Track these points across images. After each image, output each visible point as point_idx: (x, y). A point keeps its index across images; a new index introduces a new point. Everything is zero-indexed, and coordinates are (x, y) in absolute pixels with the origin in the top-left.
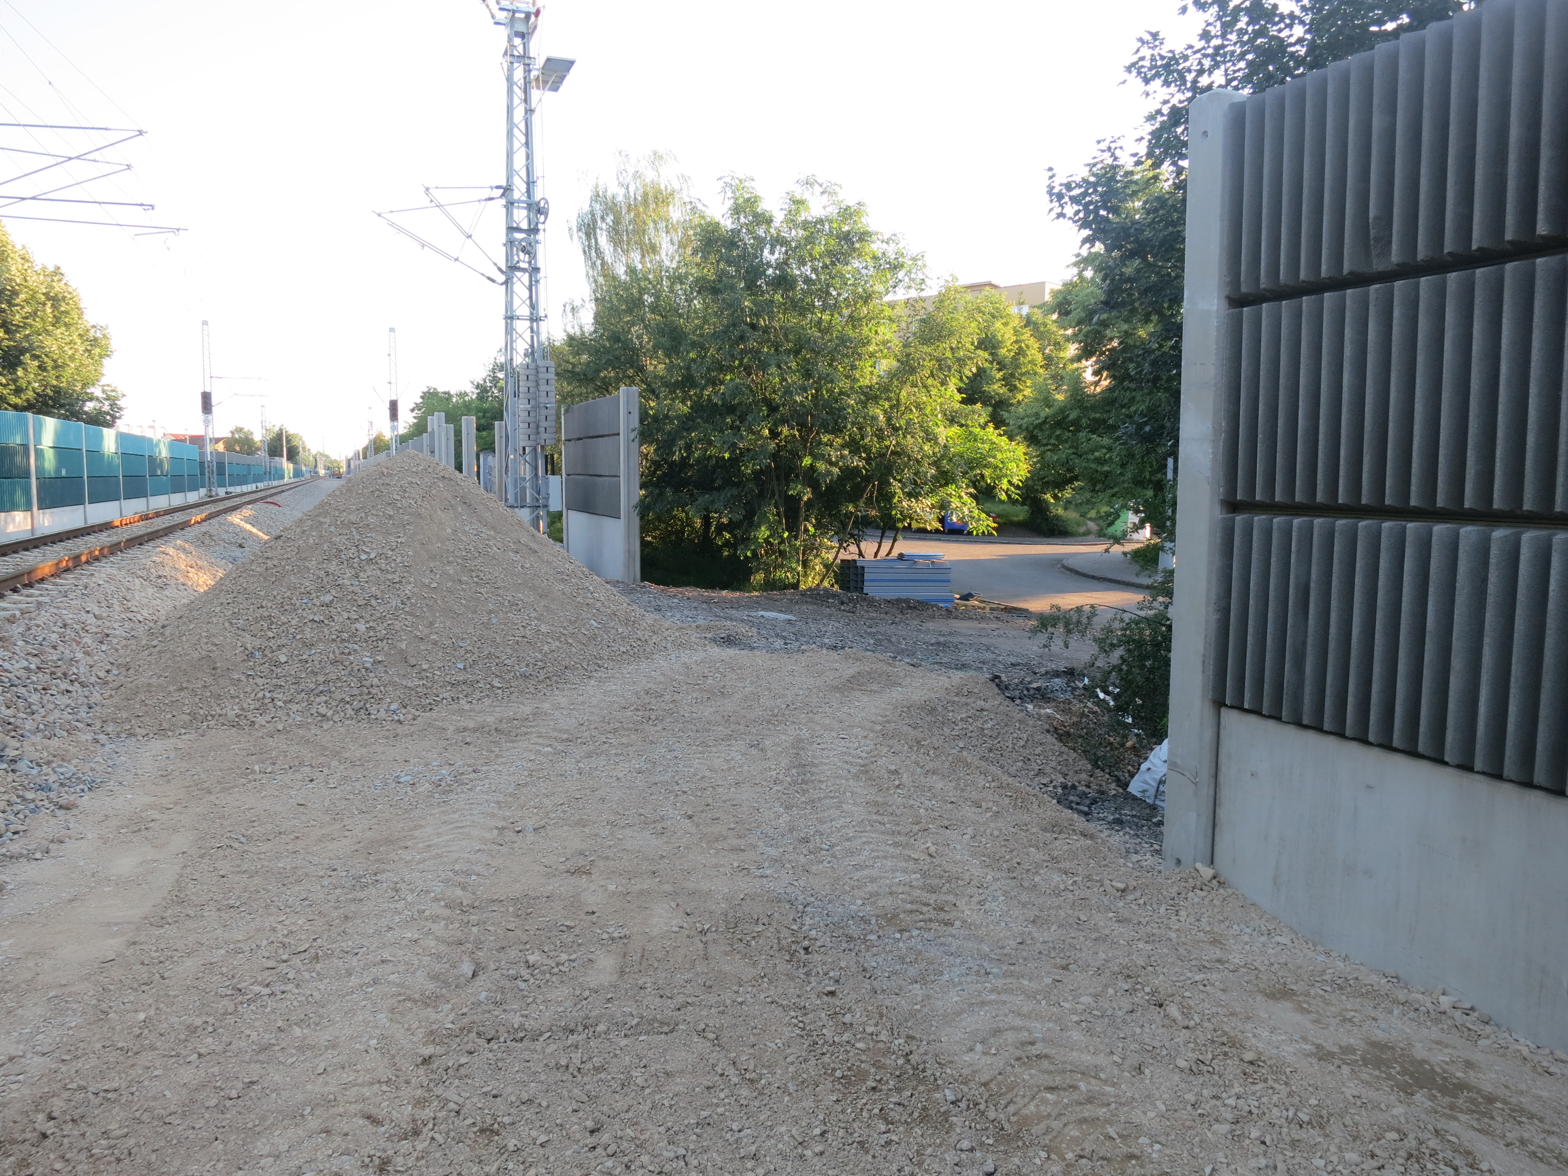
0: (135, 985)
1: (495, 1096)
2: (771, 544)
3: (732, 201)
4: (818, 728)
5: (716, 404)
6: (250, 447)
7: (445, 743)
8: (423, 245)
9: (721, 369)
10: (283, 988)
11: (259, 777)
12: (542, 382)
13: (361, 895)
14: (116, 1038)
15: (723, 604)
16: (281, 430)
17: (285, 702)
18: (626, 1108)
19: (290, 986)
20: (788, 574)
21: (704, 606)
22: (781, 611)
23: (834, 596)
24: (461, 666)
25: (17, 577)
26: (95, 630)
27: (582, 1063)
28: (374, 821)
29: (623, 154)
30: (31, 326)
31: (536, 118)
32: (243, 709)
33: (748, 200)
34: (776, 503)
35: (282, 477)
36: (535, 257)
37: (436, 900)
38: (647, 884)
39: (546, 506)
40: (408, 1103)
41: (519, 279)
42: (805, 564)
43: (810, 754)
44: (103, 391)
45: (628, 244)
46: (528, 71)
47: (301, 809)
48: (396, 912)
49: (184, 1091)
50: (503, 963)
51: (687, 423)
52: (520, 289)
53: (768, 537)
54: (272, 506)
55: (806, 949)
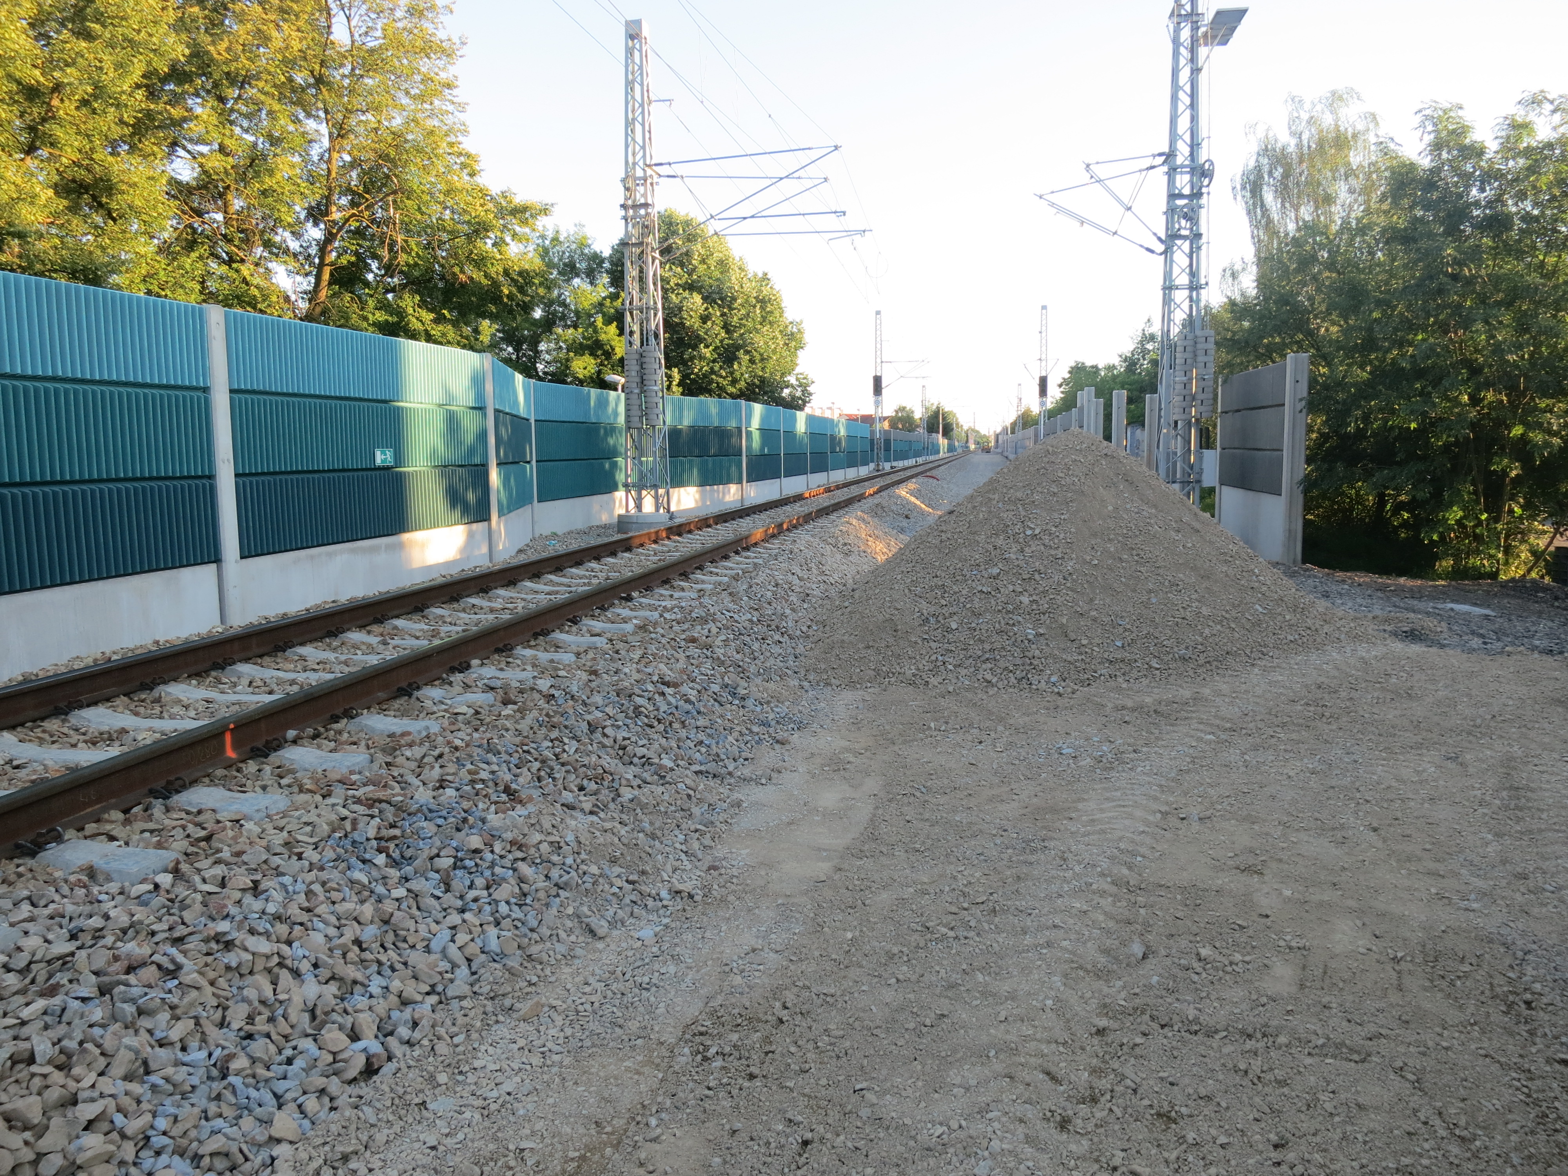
0: (843, 907)
1: (1172, 1084)
2: (1465, 527)
3: (1432, 136)
4: (1533, 746)
5: (1403, 369)
6: (911, 425)
7: (1104, 719)
8: (1082, 223)
9: (1412, 328)
10: (965, 934)
11: (935, 733)
12: (1201, 353)
13: (1032, 858)
14: (830, 950)
15: (1400, 591)
16: (938, 408)
17: (955, 666)
18: (1312, 1131)
19: (971, 934)
20: (1485, 562)
21: (1379, 594)
22: (1475, 605)
23: (1546, 589)
24: (1119, 644)
25: (738, 541)
26: (798, 590)
27: (1263, 1072)
28: (1039, 788)
29: (1297, 99)
30: (745, 326)
31: (1203, 77)
32: (918, 669)
33: (1453, 131)
34: (1473, 479)
35: (938, 452)
36: (1197, 223)
37: (1102, 875)
38: (1327, 895)
39: (1199, 481)
40: (1085, 1069)
41: (1179, 248)
42: (1508, 551)
43: (1524, 775)
44: (797, 379)
45: (1299, 197)
46: (1195, 28)
47: (973, 768)
48: (1065, 880)
49: (887, 1010)
50: (1174, 951)
51: (1366, 391)
52: (1181, 259)
53: (1462, 518)
54: (931, 480)
55: (1528, 1004)
